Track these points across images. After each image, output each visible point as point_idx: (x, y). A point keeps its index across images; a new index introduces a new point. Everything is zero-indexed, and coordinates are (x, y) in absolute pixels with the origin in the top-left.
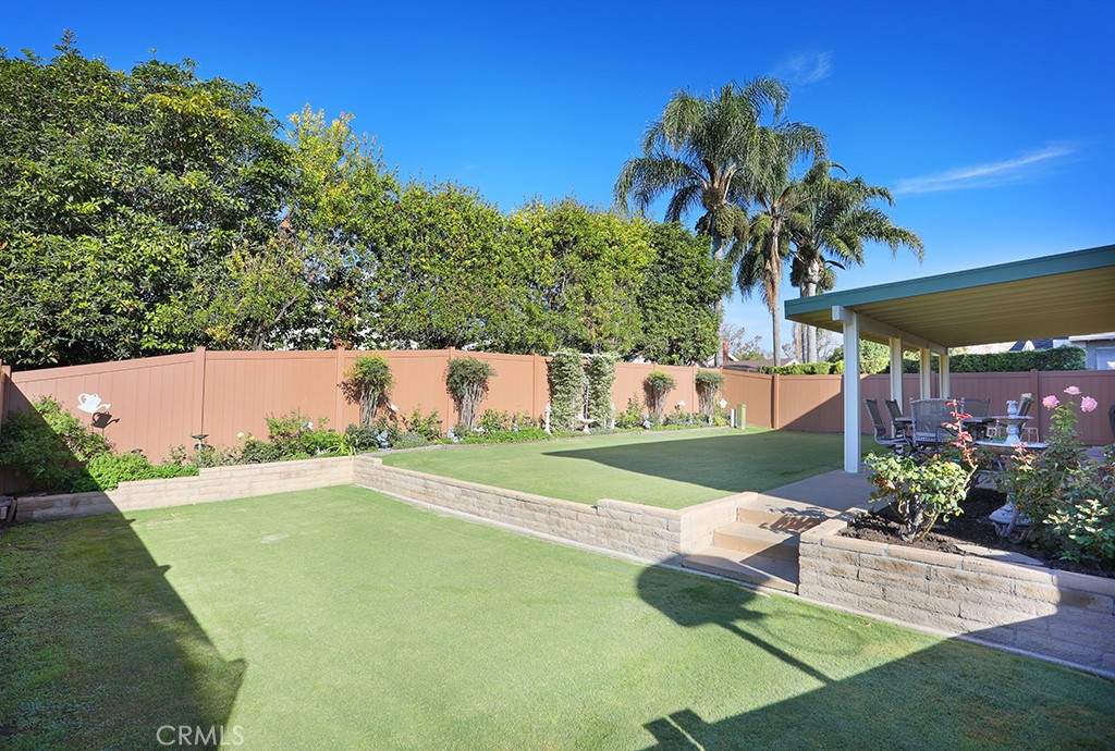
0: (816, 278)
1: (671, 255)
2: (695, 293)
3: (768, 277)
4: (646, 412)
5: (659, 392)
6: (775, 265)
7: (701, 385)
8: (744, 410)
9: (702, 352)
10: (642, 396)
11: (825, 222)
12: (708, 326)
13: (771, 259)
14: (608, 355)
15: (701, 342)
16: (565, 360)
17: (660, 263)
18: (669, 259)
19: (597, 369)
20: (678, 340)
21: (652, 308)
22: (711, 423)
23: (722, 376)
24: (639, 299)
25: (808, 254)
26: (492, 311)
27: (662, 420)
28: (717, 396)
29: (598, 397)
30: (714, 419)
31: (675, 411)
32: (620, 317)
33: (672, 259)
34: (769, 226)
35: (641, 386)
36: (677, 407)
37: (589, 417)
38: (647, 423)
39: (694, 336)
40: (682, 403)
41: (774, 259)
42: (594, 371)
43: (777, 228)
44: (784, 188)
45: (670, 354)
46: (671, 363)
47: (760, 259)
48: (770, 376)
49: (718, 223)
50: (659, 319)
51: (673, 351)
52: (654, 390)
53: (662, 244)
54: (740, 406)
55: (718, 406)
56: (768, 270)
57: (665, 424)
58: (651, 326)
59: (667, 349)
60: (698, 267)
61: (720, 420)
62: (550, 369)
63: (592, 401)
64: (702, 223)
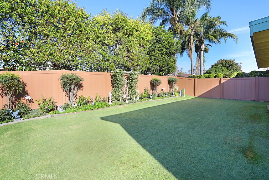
0: (203, 49)
1: (159, 37)
2: (168, 51)
3: (190, 48)
4: (151, 93)
5: (155, 85)
6: (192, 44)
7: (170, 82)
8: (185, 90)
9: (170, 71)
10: (149, 87)
11: (206, 32)
12: (172, 62)
13: (190, 43)
14: (135, 72)
15: (170, 68)
16: (116, 74)
17: (155, 40)
18: (159, 38)
19: (131, 77)
20: (162, 67)
21: (153, 55)
22: (174, 95)
23: (177, 79)
24: (148, 52)
25: (201, 42)
26: (84, 54)
27: (157, 95)
28: (175, 85)
29: (132, 88)
30: (175, 94)
31: (161, 91)
32: (141, 58)
33: (160, 38)
34: (190, 32)
35: (149, 83)
36: (162, 90)
37: (128, 96)
38: (151, 97)
39: (168, 65)
40: (164, 89)
41: (192, 42)
42: (130, 78)
43: (193, 33)
44: (195, 20)
45: (159, 72)
46: (160, 75)
47: (187, 43)
48: (193, 79)
49: (175, 28)
50: (155, 59)
51: (161, 71)
52: (154, 84)
53: (156, 33)
54: (183, 89)
55: (176, 89)
56: (190, 46)
57: (158, 97)
58: (153, 62)
59: (158, 70)
60: (169, 42)
61: (177, 94)
62: (112, 78)
63: (130, 90)
64: (170, 29)
